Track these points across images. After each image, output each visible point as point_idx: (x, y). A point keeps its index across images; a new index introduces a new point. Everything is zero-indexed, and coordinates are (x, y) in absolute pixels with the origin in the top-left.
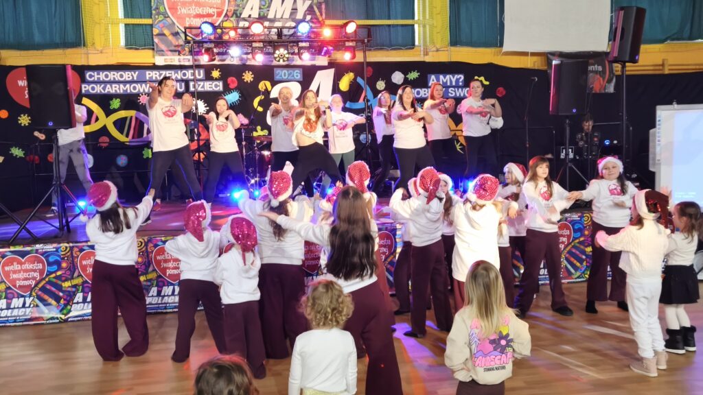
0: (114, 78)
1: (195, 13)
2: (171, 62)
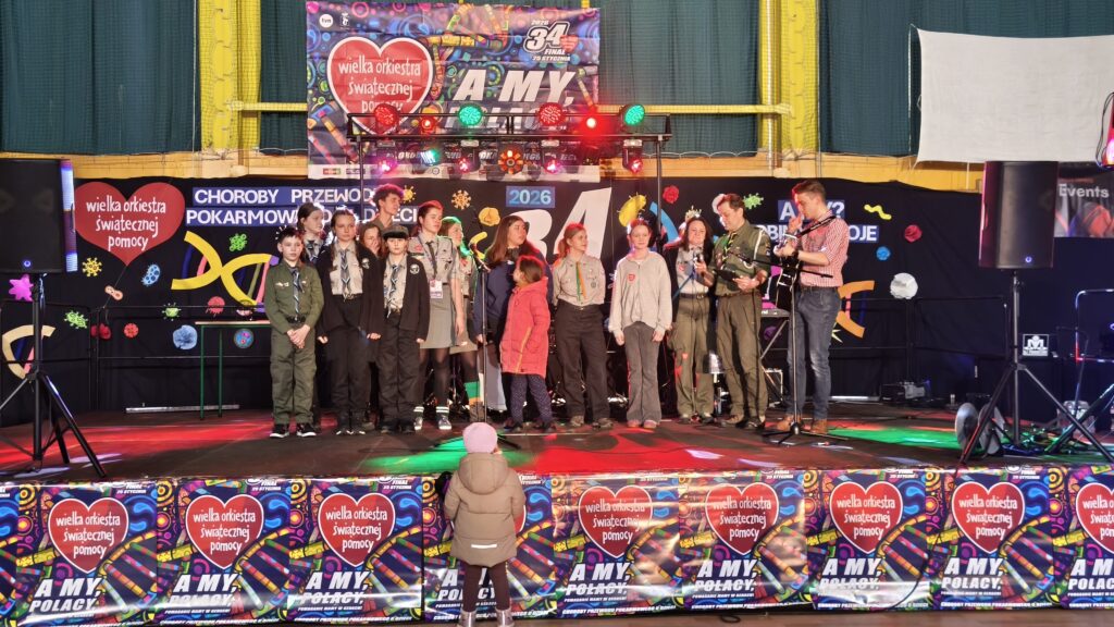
0: (239, 200)
1: (376, 93)
2: (335, 174)
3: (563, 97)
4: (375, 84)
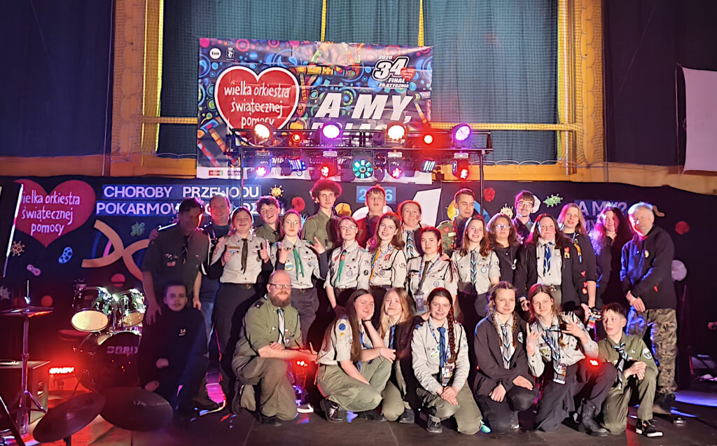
0: (140, 195)
1: (253, 111)
2: (218, 175)
3: (403, 116)
4: (253, 103)
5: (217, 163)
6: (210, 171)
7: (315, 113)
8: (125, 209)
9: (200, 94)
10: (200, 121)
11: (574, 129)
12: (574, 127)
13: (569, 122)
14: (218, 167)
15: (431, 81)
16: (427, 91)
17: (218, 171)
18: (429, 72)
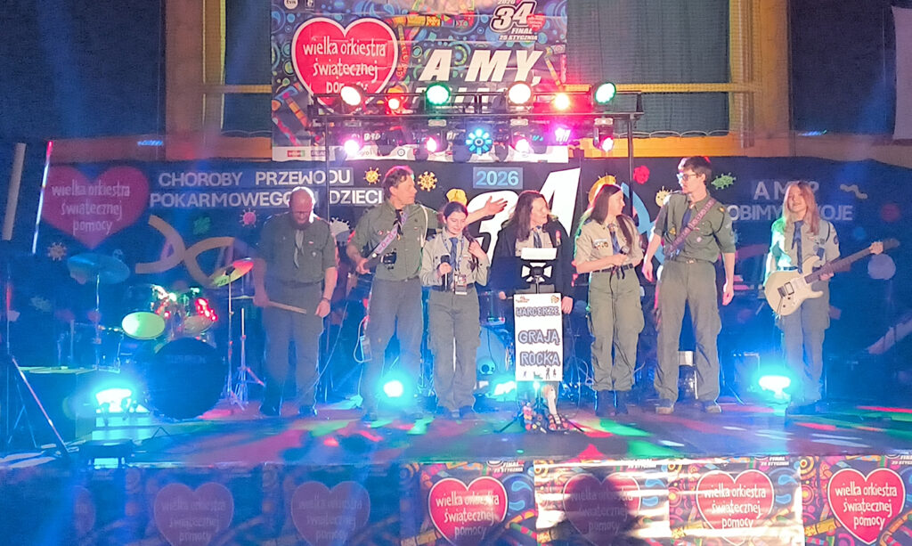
0: (203, 182)
1: (341, 75)
2: (299, 156)
3: (530, 76)
4: (340, 65)
5: (297, 141)
6: (289, 152)
7: (419, 77)
8: (185, 200)
9: (273, 55)
10: (274, 89)
11: (751, 90)
12: (751, 87)
13: (744, 81)
14: (298, 145)
15: (565, 31)
16: (561, 43)
17: (299, 151)
18: (563, 19)
